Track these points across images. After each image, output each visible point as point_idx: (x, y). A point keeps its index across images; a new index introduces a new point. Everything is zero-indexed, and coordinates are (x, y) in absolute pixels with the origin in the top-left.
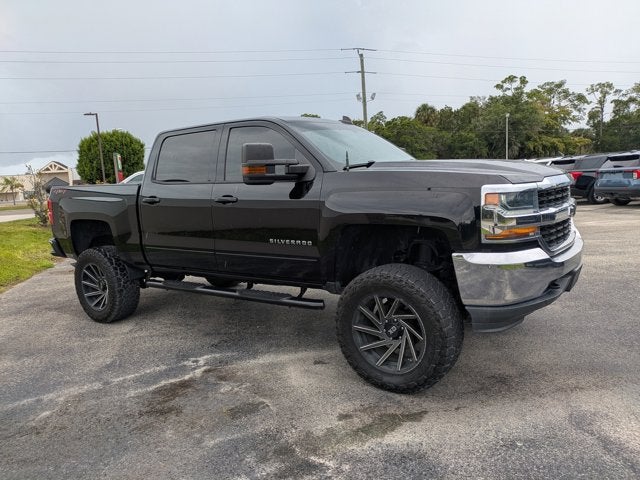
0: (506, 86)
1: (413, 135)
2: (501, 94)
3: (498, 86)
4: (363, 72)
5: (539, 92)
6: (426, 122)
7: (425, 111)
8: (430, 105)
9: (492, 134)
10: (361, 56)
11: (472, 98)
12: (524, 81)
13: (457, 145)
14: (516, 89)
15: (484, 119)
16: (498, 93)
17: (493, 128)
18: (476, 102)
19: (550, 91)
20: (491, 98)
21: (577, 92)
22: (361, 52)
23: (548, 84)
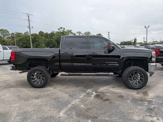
0: (60, 29)
1: (39, 39)
2: (59, 31)
3: (58, 29)
4: (29, 20)
5: (66, 32)
6: (42, 36)
7: (41, 33)
8: (42, 31)
9: (58, 40)
10: (28, 16)
11: (53, 31)
12: (64, 29)
13: (50, 42)
14: (63, 30)
15: (56, 37)
16: (58, 31)
17: (58, 39)
18: (53, 32)
19: (69, 32)
20: (57, 32)
21: (74, 33)
22: (28, 15)
23: (68, 30)
